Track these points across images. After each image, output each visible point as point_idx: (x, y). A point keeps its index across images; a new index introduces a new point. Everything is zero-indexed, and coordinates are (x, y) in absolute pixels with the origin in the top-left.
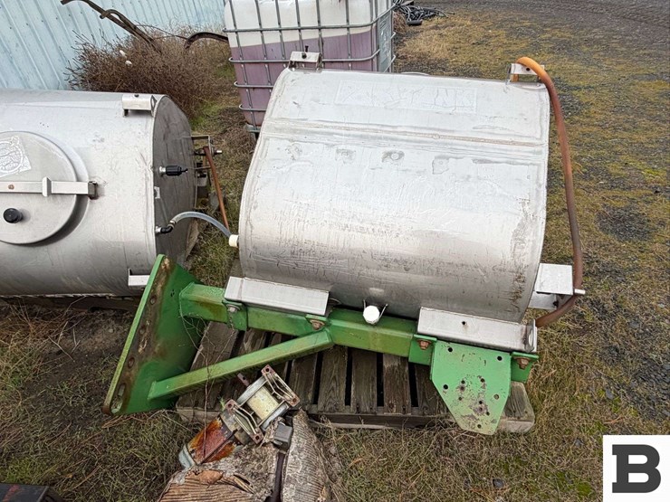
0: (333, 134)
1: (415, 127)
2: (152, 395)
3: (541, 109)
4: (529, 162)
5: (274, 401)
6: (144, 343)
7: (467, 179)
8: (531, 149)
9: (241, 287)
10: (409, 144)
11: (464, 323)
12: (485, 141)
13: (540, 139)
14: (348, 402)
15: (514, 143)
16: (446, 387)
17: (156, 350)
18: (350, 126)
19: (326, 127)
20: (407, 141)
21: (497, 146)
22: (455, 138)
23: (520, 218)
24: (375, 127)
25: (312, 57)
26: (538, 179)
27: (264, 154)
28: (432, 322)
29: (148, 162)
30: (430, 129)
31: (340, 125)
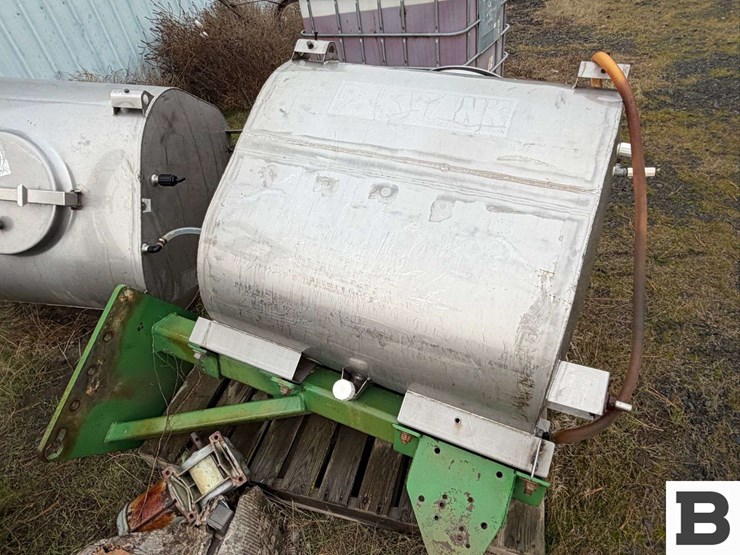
0: (317, 154)
1: (421, 153)
2: (109, 437)
3: (603, 136)
4: (567, 215)
5: (219, 475)
6: (95, 383)
7: (473, 234)
8: (574, 196)
9: (208, 331)
10: (407, 175)
11: (457, 420)
12: (510, 178)
13: (592, 182)
14: (318, 485)
15: (550, 185)
16: (421, 499)
17: (116, 389)
18: (340, 145)
19: (312, 145)
20: (407, 171)
21: (526, 187)
22: (470, 172)
23: (535, 299)
24: (369, 149)
25: (321, 47)
26: (574, 242)
27: (234, 176)
28: (418, 411)
29: (135, 171)
30: (440, 156)
31: (328, 143)
